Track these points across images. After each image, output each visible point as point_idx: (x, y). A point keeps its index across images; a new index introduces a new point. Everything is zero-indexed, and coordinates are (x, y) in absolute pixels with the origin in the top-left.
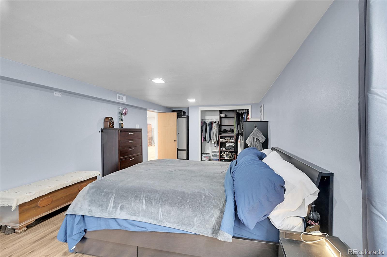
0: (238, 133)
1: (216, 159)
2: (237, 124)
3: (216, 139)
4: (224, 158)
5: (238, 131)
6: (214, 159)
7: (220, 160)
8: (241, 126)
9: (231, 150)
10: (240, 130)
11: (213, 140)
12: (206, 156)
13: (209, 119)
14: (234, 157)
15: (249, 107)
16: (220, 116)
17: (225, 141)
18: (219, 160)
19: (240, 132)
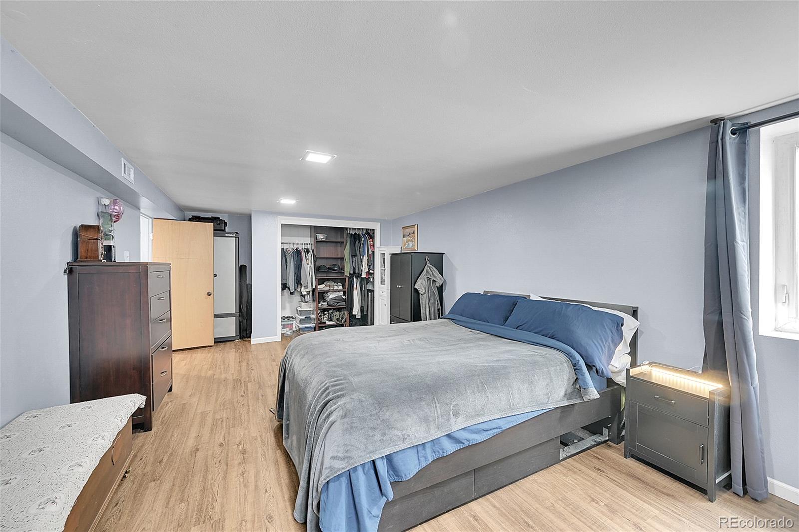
0: (353, 272)
1: (310, 327)
2: (352, 255)
3: (312, 286)
4: (325, 323)
5: (354, 269)
6: (305, 328)
7: (317, 328)
8: (359, 260)
9: (339, 306)
10: (357, 266)
11: (305, 289)
12: (288, 324)
13: (290, 243)
14: (344, 319)
15: (376, 226)
16: (316, 239)
17: (327, 289)
18: (315, 328)
19: (357, 272)
